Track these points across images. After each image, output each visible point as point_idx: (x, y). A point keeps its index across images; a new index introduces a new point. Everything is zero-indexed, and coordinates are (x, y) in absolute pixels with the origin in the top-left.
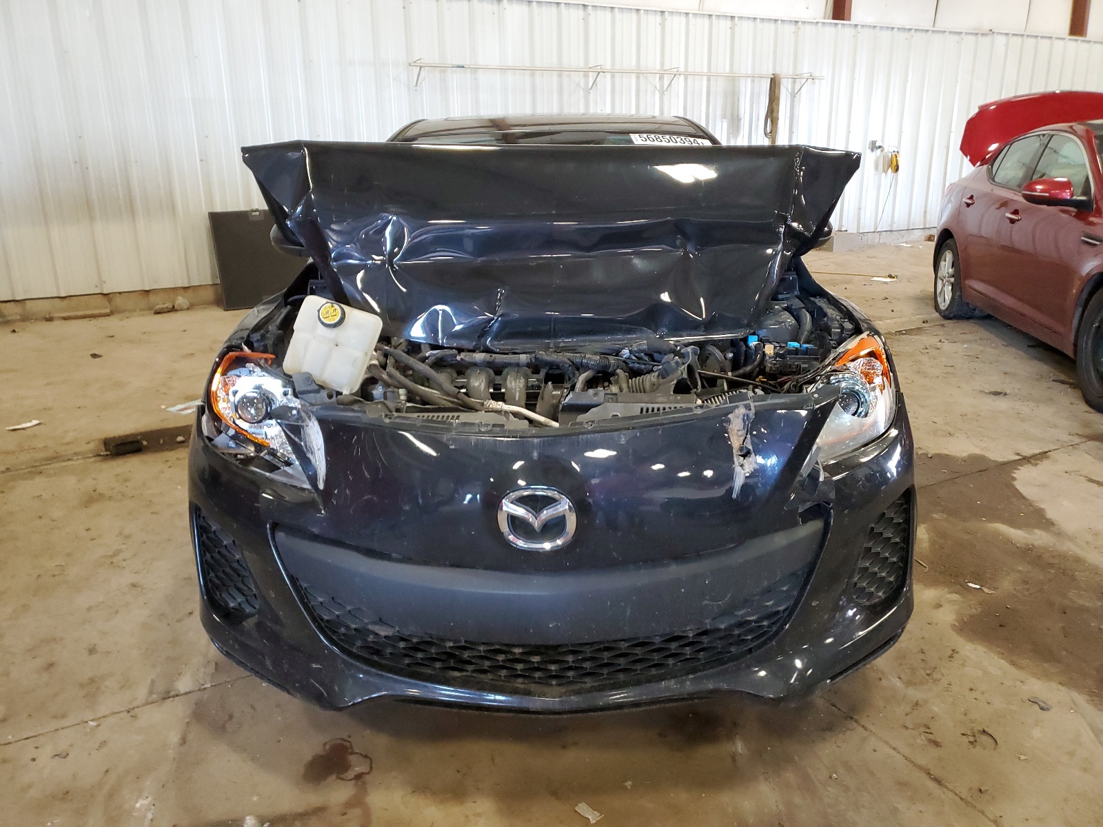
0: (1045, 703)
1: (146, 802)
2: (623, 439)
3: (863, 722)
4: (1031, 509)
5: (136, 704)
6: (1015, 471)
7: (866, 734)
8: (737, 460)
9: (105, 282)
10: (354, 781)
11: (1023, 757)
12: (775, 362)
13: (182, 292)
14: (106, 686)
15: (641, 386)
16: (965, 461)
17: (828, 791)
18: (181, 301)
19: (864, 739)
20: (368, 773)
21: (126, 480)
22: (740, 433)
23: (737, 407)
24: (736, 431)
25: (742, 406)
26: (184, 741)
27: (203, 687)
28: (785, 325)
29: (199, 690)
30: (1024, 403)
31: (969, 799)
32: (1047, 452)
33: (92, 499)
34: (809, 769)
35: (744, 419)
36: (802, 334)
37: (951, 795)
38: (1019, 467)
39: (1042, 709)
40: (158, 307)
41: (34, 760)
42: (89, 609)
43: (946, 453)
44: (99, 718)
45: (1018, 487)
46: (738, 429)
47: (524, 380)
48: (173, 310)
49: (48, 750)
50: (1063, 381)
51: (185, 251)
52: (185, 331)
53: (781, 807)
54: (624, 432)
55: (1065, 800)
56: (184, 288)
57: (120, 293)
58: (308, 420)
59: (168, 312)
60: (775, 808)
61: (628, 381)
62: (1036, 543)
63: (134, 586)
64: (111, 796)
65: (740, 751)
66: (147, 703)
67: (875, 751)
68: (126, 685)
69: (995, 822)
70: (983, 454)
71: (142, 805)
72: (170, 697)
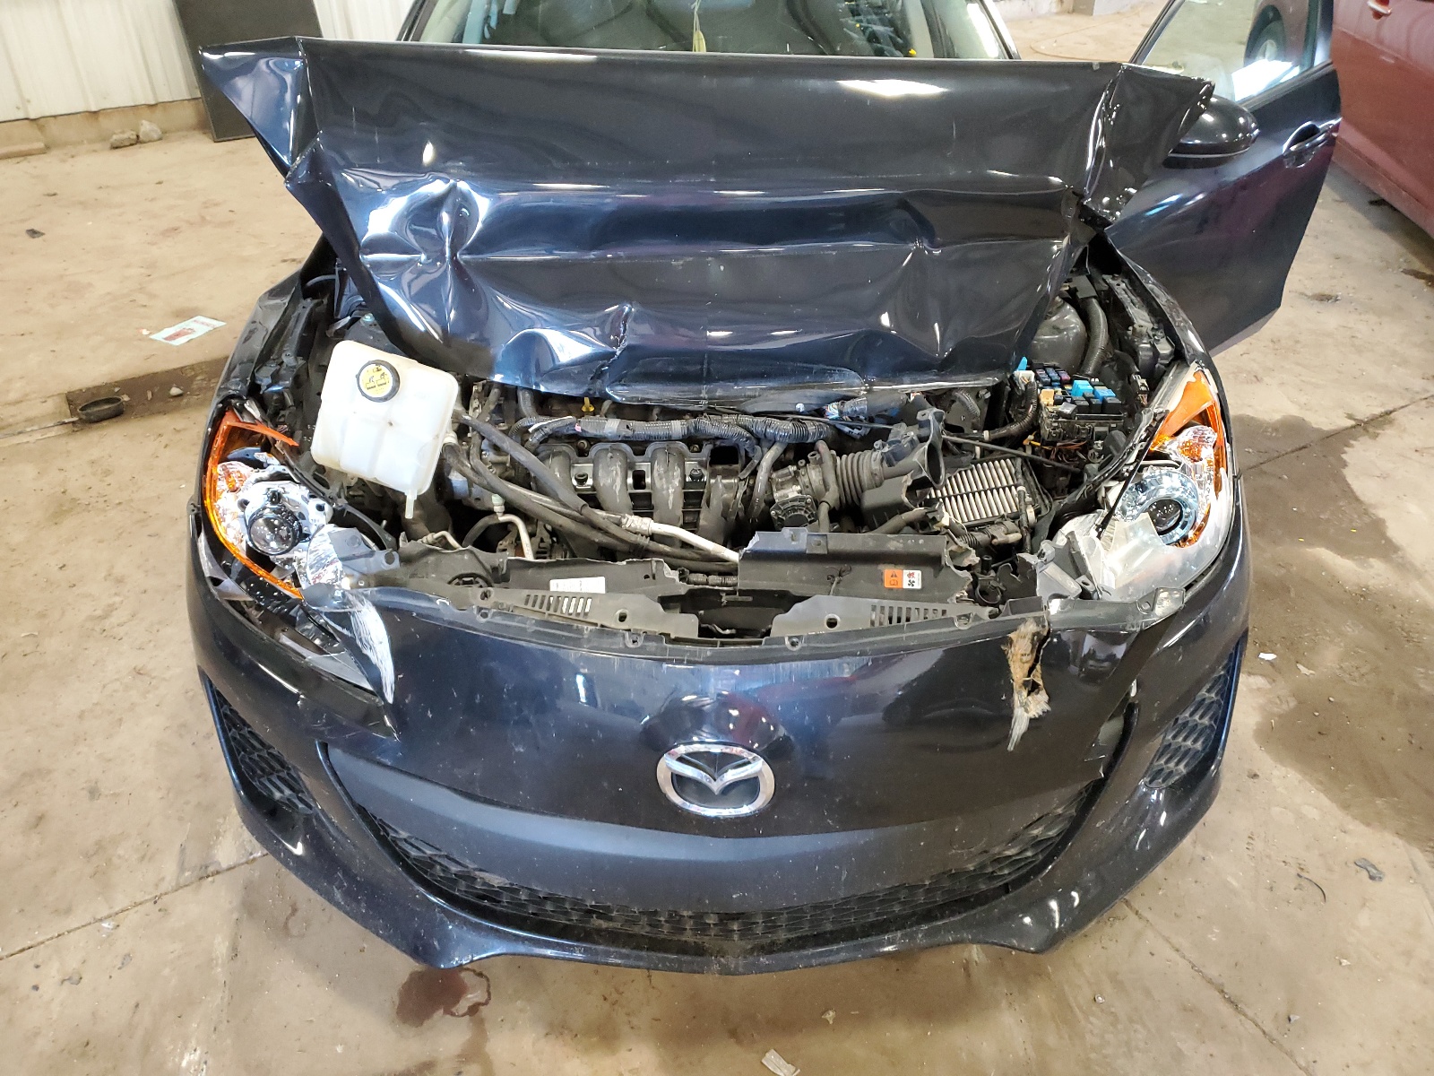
0: (1376, 869)
1: (195, 1057)
2: (847, 670)
3: (1136, 905)
4: (1366, 519)
5: (164, 887)
6: (1346, 449)
7: (1139, 925)
8: (1020, 696)
9: (29, 101)
10: (467, 1017)
11: (1345, 962)
12: (1056, 424)
13: (147, 112)
14: (120, 857)
15: (857, 479)
16: (1276, 430)
17: (1092, 1024)
18: (146, 127)
19: (1138, 935)
20: (486, 1004)
21: (107, 473)
22: (1025, 659)
23: (1024, 620)
24: (1019, 656)
25: (1032, 620)
26: (235, 953)
27: (251, 857)
28: (1067, 334)
29: (247, 863)
30: (1363, 317)
31: (1275, 1034)
32: (1391, 412)
33: (62, 508)
34: (1066, 988)
35: (1033, 640)
36: (1093, 353)
37: (1250, 1025)
38: (1352, 442)
39: (1372, 878)
40: (115, 137)
41: (36, 988)
42: (81, 716)
43: (1251, 415)
44: (117, 914)
45: (1350, 480)
46: (1023, 652)
47: (679, 470)
48: (138, 141)
49: (53, 971)
50: (1418, 273)
51: (142, 49)
52: (160, 183)
53: (1032, 1054)
54: (848, 659)
55: (1398, 1032)
56: (150, 106)
57: (55, 117)
58: (359, 604)
59: (132, 145)
60: (1021, 1053)
61: (835, 461)
62: (1371, 583)
63: (139, 672)
64: (146, 1049)
65: (975, 957)
66: (178, 888)
67: (1153, 955)
68: (147, 855)
69: (1306, 1070)
70: (1301, 416)
71: (189, 1063)
72: (208, 876)
